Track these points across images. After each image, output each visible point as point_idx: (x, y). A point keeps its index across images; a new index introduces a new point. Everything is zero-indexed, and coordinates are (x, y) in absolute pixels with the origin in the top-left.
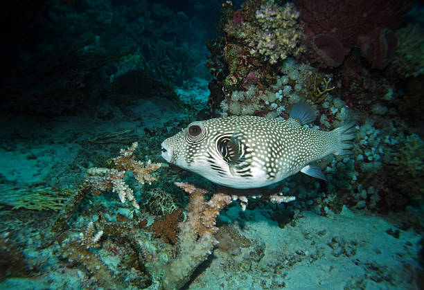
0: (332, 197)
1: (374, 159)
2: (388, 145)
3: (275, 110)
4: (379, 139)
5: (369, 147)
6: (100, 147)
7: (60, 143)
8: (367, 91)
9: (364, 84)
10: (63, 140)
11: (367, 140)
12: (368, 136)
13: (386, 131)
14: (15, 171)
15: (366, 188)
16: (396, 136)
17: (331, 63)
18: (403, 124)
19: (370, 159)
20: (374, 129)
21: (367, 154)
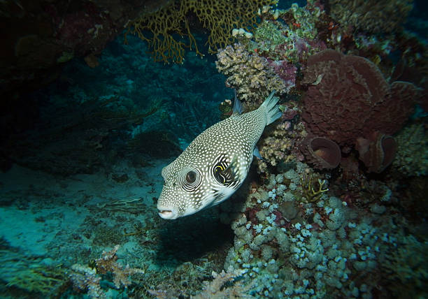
0: (320, 294)
1: (367, 258)
2: (385, 243)
3: (267, 208)
4: (376, 237)
5: (364, 245)
6: (107, 215)
7: (71, 205)
8: (364, 191)
9: (362, 184)
10: (74, 201)
11: (361, 240)
12: (363, 235)
13: (384, 228)
14: (22, 234)
15: (358, 286)
16: (395, 233)
17: (326, 165)
18: (404, 221)
19: (363, 258)
20: (370, 227)
21: (361, 253)
